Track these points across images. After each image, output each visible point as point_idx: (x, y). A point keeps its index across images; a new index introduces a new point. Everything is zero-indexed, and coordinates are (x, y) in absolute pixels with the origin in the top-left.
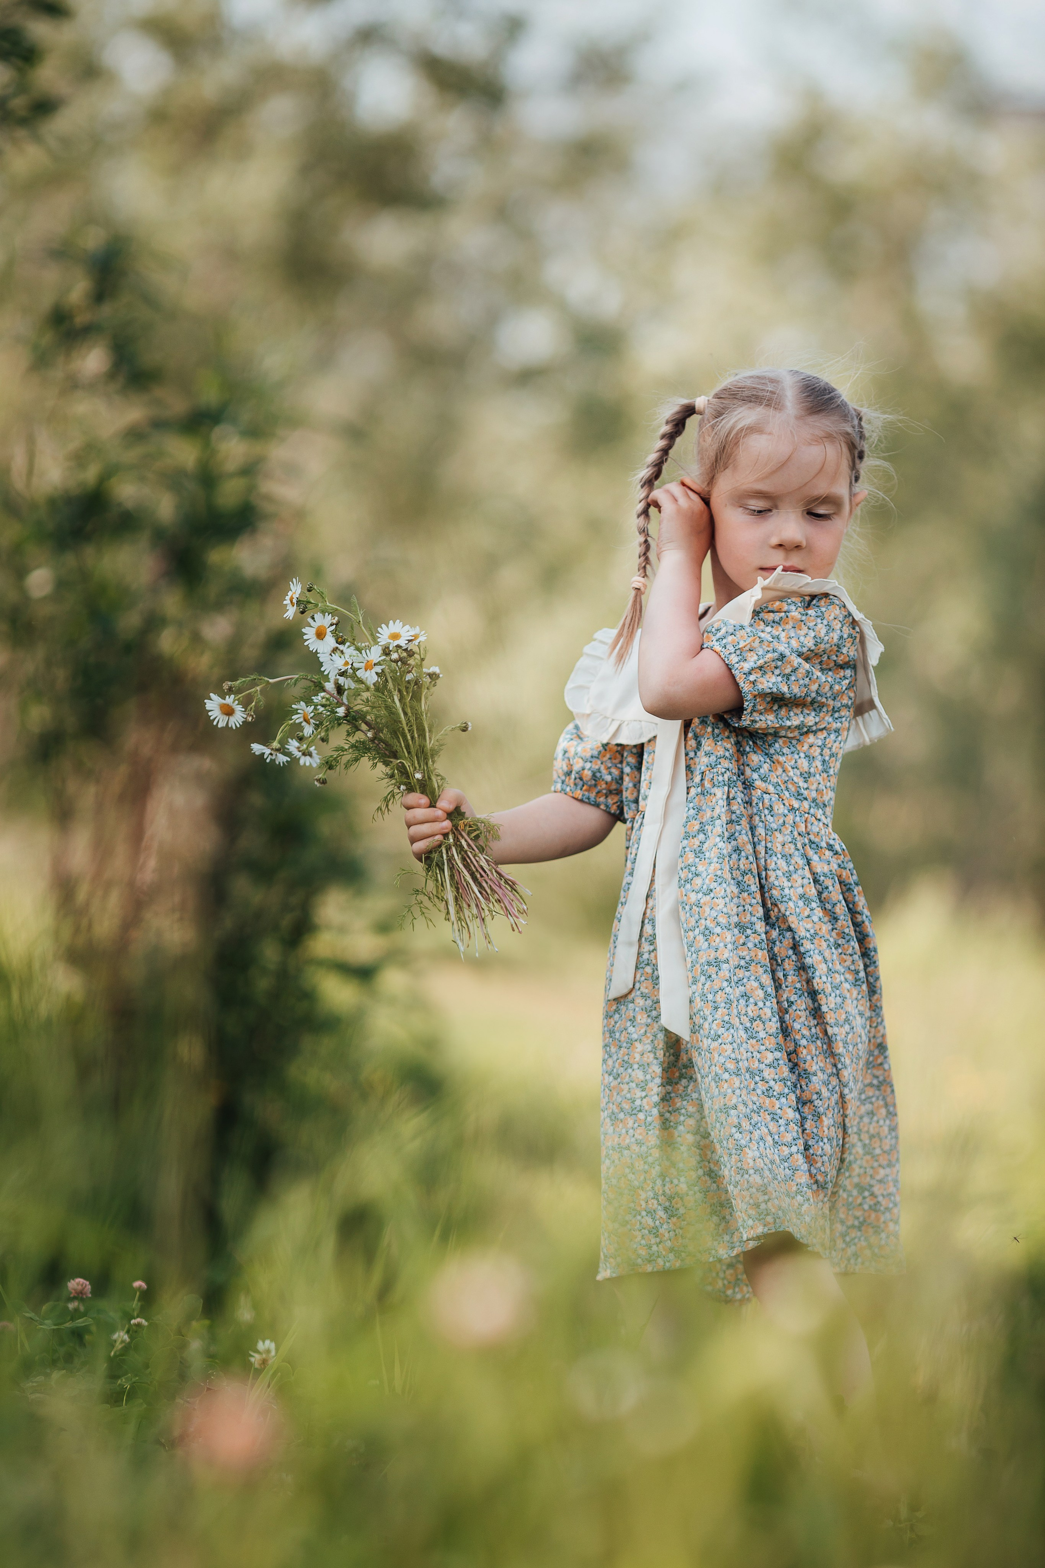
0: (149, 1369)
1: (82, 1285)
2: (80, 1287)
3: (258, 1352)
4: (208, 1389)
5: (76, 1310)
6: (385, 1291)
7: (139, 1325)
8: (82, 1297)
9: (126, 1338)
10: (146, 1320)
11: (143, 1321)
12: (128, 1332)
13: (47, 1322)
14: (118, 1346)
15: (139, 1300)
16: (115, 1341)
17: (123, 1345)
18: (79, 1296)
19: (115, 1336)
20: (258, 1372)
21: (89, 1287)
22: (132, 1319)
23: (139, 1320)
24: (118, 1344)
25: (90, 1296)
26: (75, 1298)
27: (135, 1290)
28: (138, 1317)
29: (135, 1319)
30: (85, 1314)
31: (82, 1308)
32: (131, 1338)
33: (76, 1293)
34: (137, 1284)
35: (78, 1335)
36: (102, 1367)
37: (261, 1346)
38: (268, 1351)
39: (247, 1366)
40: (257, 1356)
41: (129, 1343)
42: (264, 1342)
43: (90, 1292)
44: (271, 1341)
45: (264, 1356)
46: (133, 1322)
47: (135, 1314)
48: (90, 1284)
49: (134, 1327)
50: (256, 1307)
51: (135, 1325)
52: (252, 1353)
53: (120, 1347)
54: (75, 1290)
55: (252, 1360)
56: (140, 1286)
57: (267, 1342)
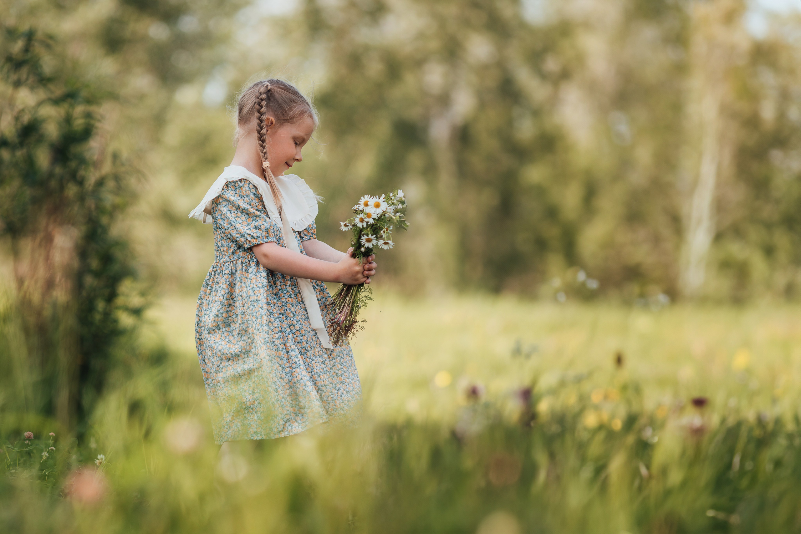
0: (56, 466)
1: (30, 434)
2: (29, 435)
3: (98, 459)
4: (79, 473)
5: (28, 444)
6: (147, 434)
7: (52, 450)
8: (30, 439)
9: (47, 455)
10: (55, 448)
11: (54, 448)
12: (48, 452)
13: (16, 448)
14: (44, 458)
15: (52, 440)
16: (43, 456)
17: (46, 457)
18: (29, 438)
19: (43, 454)
20: (98, 467)
21: (32, 435)
22: (49, 447)
23: (52, 448)
24: (44, 457)
25: (33, 438)
26: (27, 439)
27: (50, 436)
28: (52, 446)
29: (51, 447)
30: (31, 445)
31: (30, 444)
32: (50, 454)
33: (28, 437)
34: (51, 434)
35: (29, 453)
36: (37, 466)
37: (99, 457)
38: (102, 459)
39: (94, 464)
40: (98, 461)
41: (49, 456)
42: (100, 455)
43: (33, 437)
44: (103, 455)
45: (100, 461)
46: (50, 448)
47: (51, 446)
48: (33, 434)
49: (50, 451)
50: (97, 442)
51: (51, 449)
52: (96, 460)
53: (45, 458)
54: (27, 436)
55: (96, 462)
56: (52, 435)
57: (102, 455)
